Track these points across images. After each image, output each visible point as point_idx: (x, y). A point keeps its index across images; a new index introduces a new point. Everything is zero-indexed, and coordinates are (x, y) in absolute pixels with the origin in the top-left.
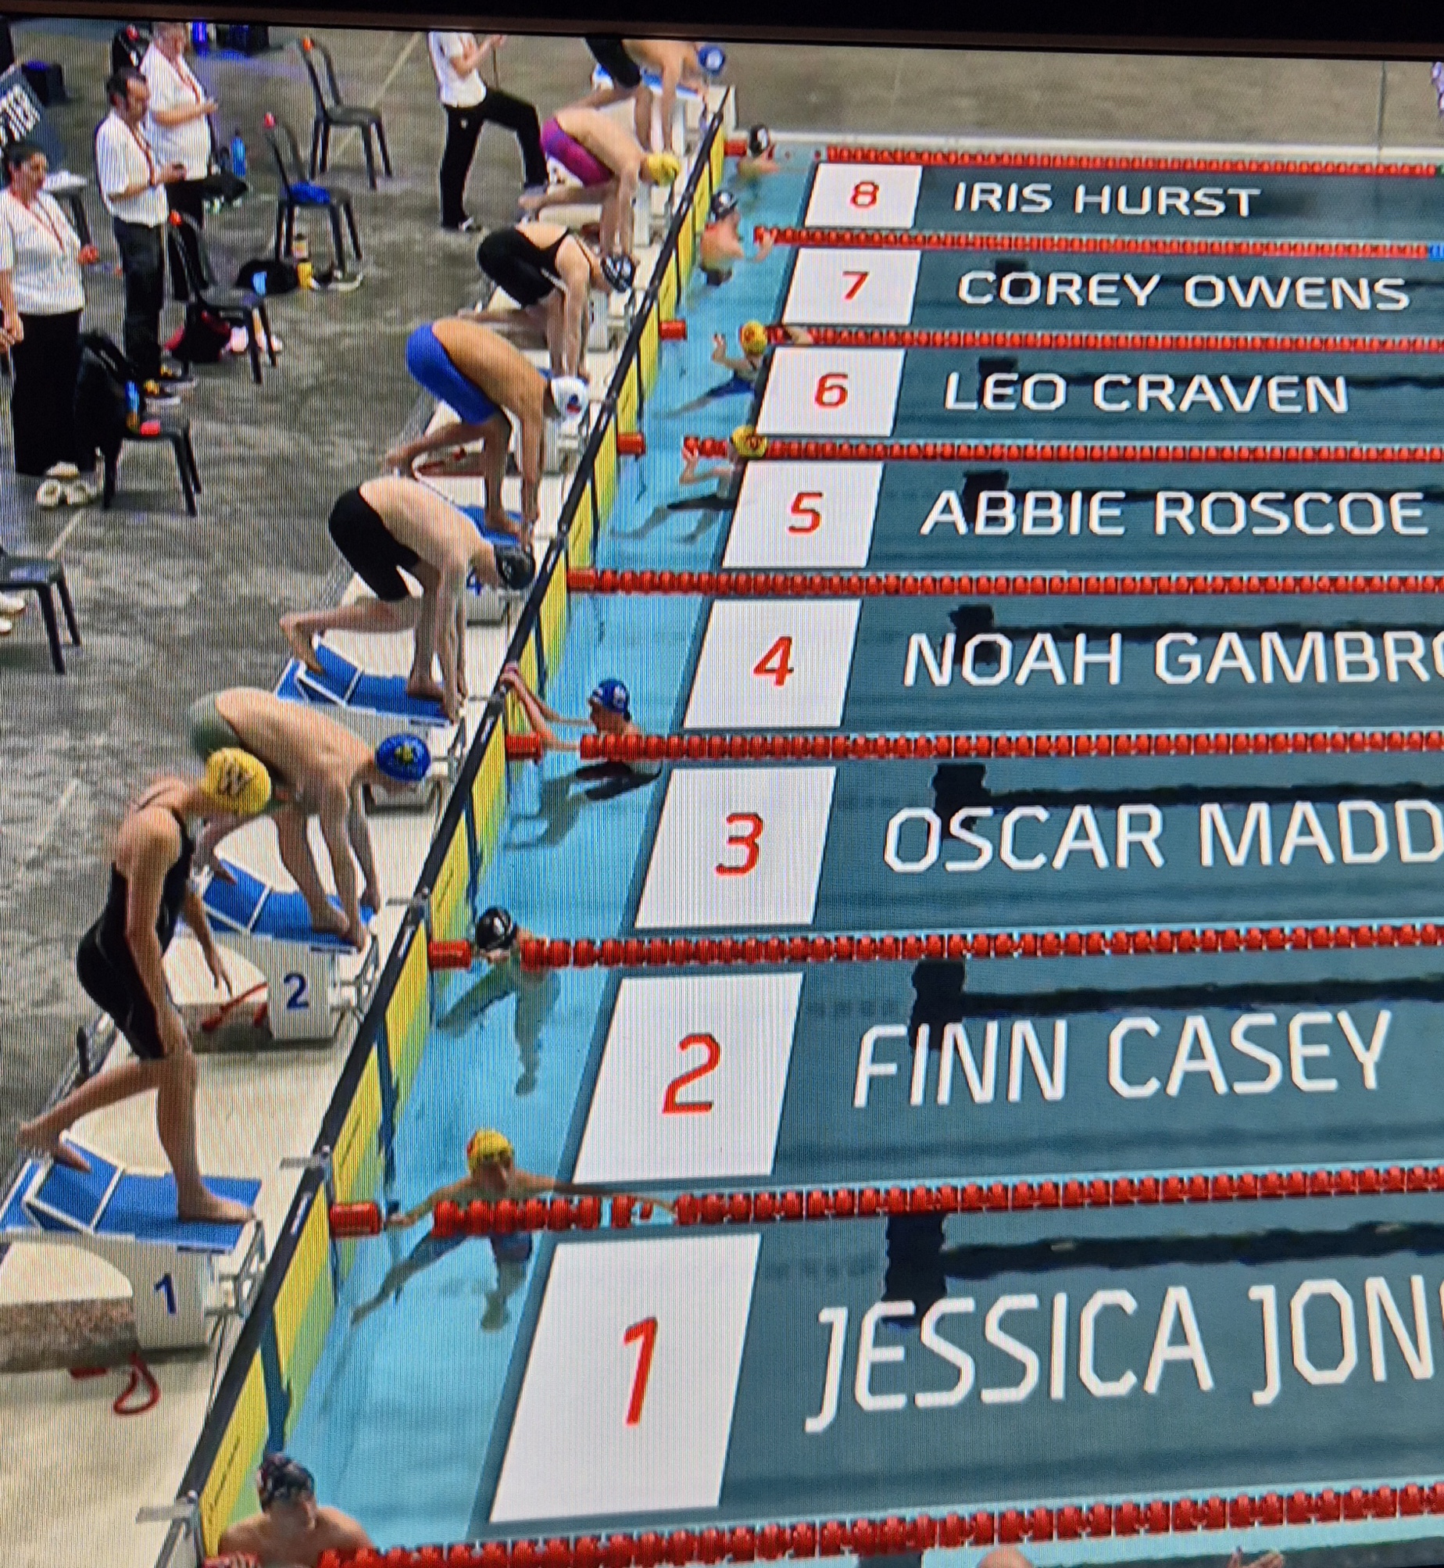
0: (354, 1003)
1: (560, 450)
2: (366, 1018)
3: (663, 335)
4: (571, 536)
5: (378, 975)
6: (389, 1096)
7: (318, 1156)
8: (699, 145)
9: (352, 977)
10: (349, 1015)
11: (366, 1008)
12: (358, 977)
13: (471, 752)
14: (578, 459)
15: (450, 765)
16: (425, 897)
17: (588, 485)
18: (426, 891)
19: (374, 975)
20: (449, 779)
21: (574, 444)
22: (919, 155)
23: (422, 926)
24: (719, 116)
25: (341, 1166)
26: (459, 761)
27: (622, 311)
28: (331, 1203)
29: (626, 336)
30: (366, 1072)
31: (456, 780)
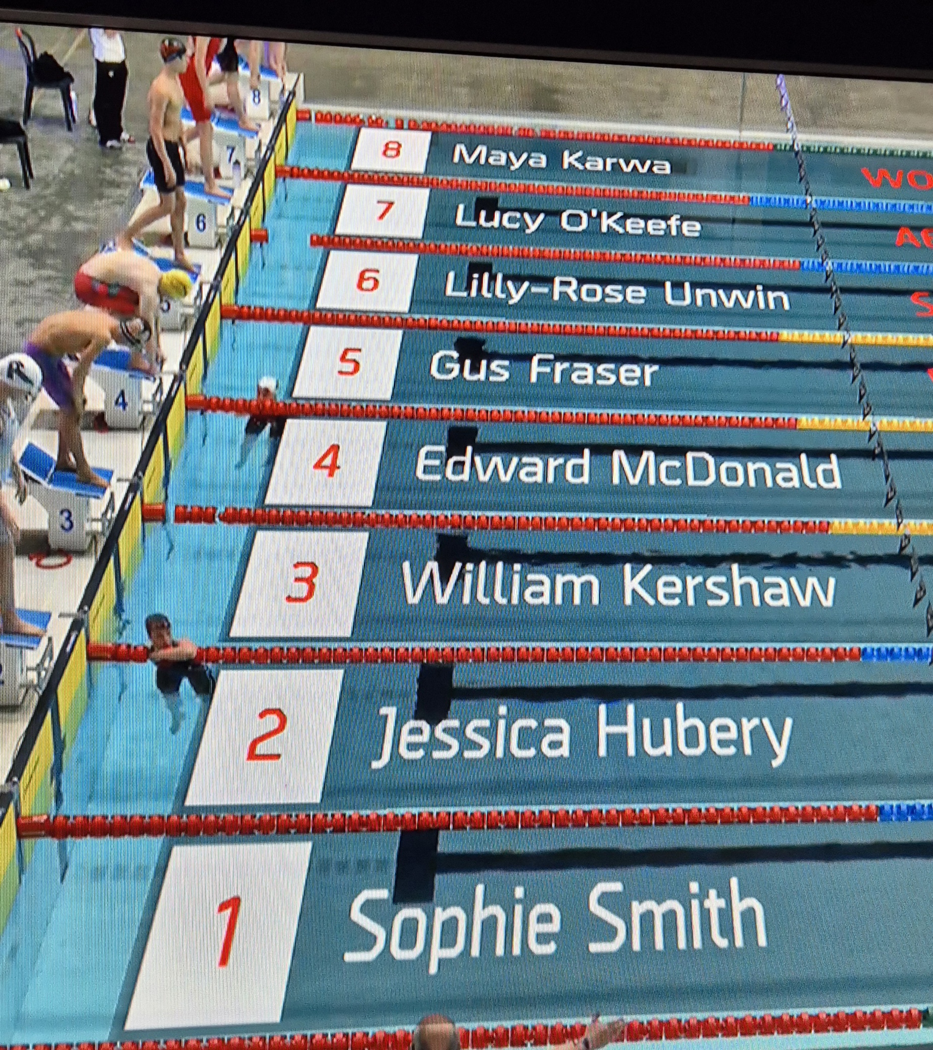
0: (36, 682)
1: (182, 315)
2: (44, 693)
3: (253, 238)
4: (188, 373)
5: (52, 664)
6: (59, 745)
7: (10, 784)
8: (279, 112)
9: (34, 665)
10: (31, 691)
11: (44, 686)
12: (38, 665)
13: (118, 515)
14: (194, 321)
15: (103, 525)
16: (85, 612)
17: (201, 339)
18: (86, 608)
19: (49, 664)
20: (103, 533)
21: (191, 311)
22: (429, 124)
23: (83, 632)
24: (293, 93)
25: (25, 791)
26: (110, 521)
27: (225, 223)
28: (18, 815)
29: (228, 239)
30: (43, 728)
31: (107, 534)
